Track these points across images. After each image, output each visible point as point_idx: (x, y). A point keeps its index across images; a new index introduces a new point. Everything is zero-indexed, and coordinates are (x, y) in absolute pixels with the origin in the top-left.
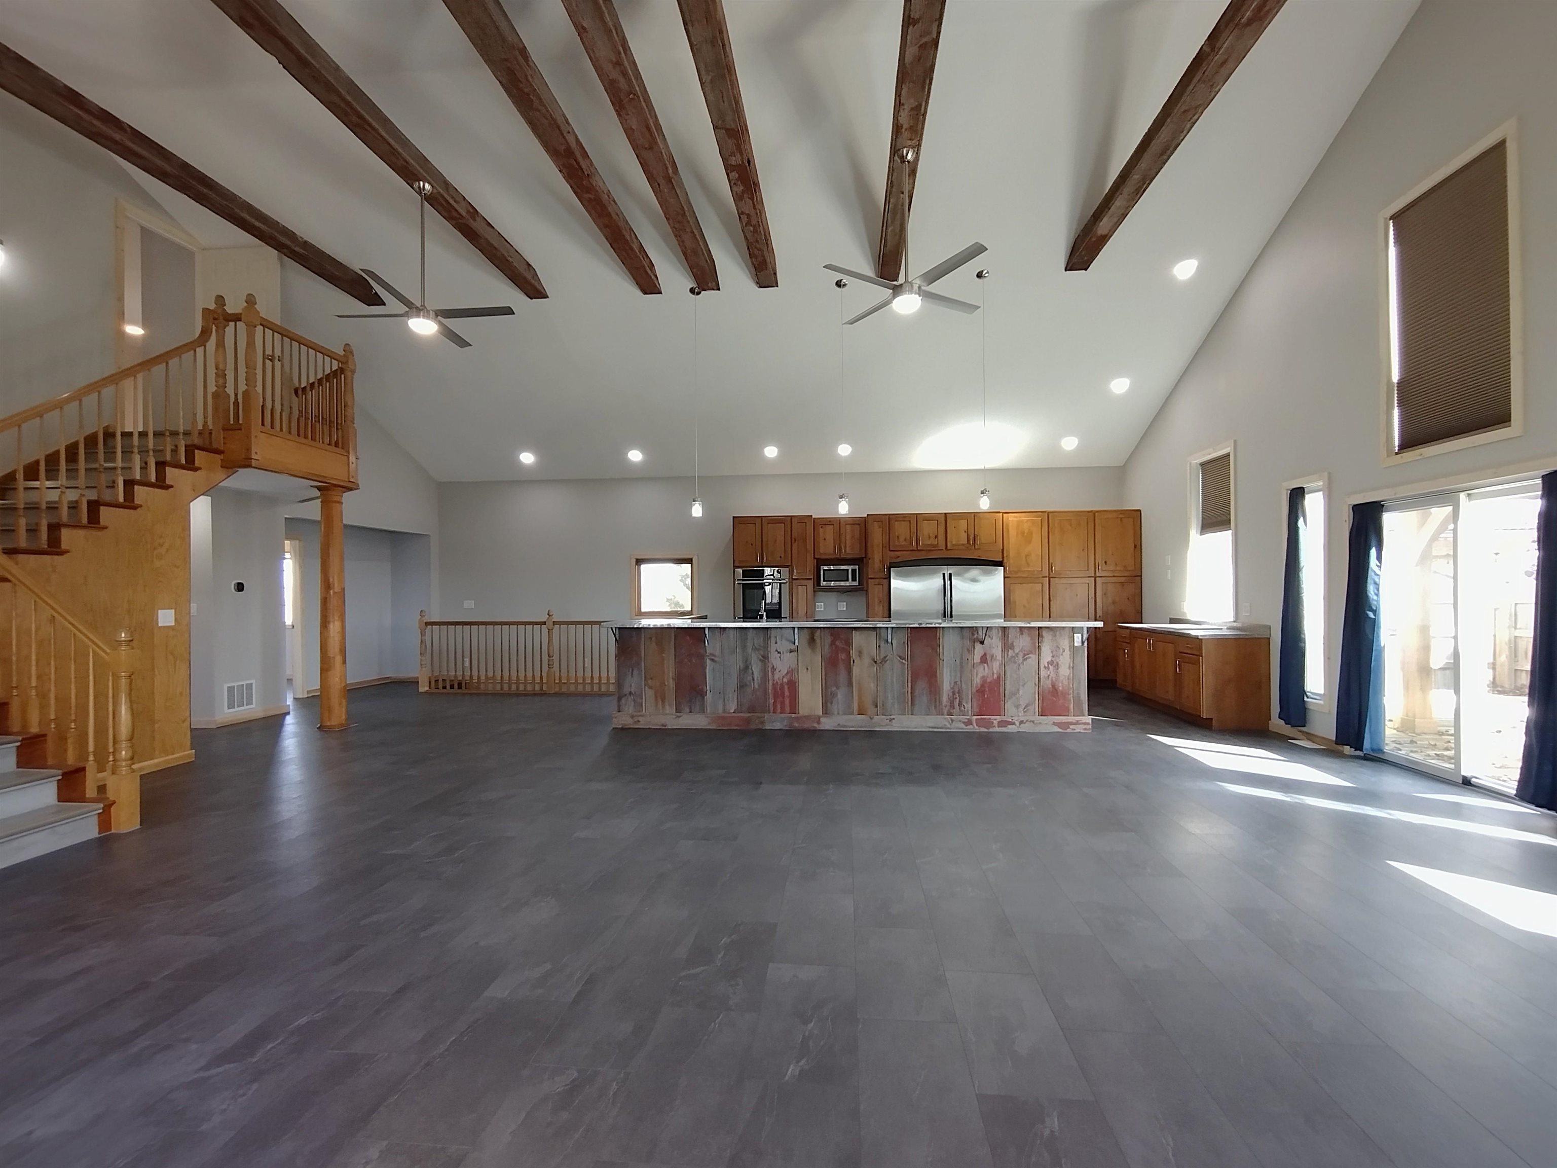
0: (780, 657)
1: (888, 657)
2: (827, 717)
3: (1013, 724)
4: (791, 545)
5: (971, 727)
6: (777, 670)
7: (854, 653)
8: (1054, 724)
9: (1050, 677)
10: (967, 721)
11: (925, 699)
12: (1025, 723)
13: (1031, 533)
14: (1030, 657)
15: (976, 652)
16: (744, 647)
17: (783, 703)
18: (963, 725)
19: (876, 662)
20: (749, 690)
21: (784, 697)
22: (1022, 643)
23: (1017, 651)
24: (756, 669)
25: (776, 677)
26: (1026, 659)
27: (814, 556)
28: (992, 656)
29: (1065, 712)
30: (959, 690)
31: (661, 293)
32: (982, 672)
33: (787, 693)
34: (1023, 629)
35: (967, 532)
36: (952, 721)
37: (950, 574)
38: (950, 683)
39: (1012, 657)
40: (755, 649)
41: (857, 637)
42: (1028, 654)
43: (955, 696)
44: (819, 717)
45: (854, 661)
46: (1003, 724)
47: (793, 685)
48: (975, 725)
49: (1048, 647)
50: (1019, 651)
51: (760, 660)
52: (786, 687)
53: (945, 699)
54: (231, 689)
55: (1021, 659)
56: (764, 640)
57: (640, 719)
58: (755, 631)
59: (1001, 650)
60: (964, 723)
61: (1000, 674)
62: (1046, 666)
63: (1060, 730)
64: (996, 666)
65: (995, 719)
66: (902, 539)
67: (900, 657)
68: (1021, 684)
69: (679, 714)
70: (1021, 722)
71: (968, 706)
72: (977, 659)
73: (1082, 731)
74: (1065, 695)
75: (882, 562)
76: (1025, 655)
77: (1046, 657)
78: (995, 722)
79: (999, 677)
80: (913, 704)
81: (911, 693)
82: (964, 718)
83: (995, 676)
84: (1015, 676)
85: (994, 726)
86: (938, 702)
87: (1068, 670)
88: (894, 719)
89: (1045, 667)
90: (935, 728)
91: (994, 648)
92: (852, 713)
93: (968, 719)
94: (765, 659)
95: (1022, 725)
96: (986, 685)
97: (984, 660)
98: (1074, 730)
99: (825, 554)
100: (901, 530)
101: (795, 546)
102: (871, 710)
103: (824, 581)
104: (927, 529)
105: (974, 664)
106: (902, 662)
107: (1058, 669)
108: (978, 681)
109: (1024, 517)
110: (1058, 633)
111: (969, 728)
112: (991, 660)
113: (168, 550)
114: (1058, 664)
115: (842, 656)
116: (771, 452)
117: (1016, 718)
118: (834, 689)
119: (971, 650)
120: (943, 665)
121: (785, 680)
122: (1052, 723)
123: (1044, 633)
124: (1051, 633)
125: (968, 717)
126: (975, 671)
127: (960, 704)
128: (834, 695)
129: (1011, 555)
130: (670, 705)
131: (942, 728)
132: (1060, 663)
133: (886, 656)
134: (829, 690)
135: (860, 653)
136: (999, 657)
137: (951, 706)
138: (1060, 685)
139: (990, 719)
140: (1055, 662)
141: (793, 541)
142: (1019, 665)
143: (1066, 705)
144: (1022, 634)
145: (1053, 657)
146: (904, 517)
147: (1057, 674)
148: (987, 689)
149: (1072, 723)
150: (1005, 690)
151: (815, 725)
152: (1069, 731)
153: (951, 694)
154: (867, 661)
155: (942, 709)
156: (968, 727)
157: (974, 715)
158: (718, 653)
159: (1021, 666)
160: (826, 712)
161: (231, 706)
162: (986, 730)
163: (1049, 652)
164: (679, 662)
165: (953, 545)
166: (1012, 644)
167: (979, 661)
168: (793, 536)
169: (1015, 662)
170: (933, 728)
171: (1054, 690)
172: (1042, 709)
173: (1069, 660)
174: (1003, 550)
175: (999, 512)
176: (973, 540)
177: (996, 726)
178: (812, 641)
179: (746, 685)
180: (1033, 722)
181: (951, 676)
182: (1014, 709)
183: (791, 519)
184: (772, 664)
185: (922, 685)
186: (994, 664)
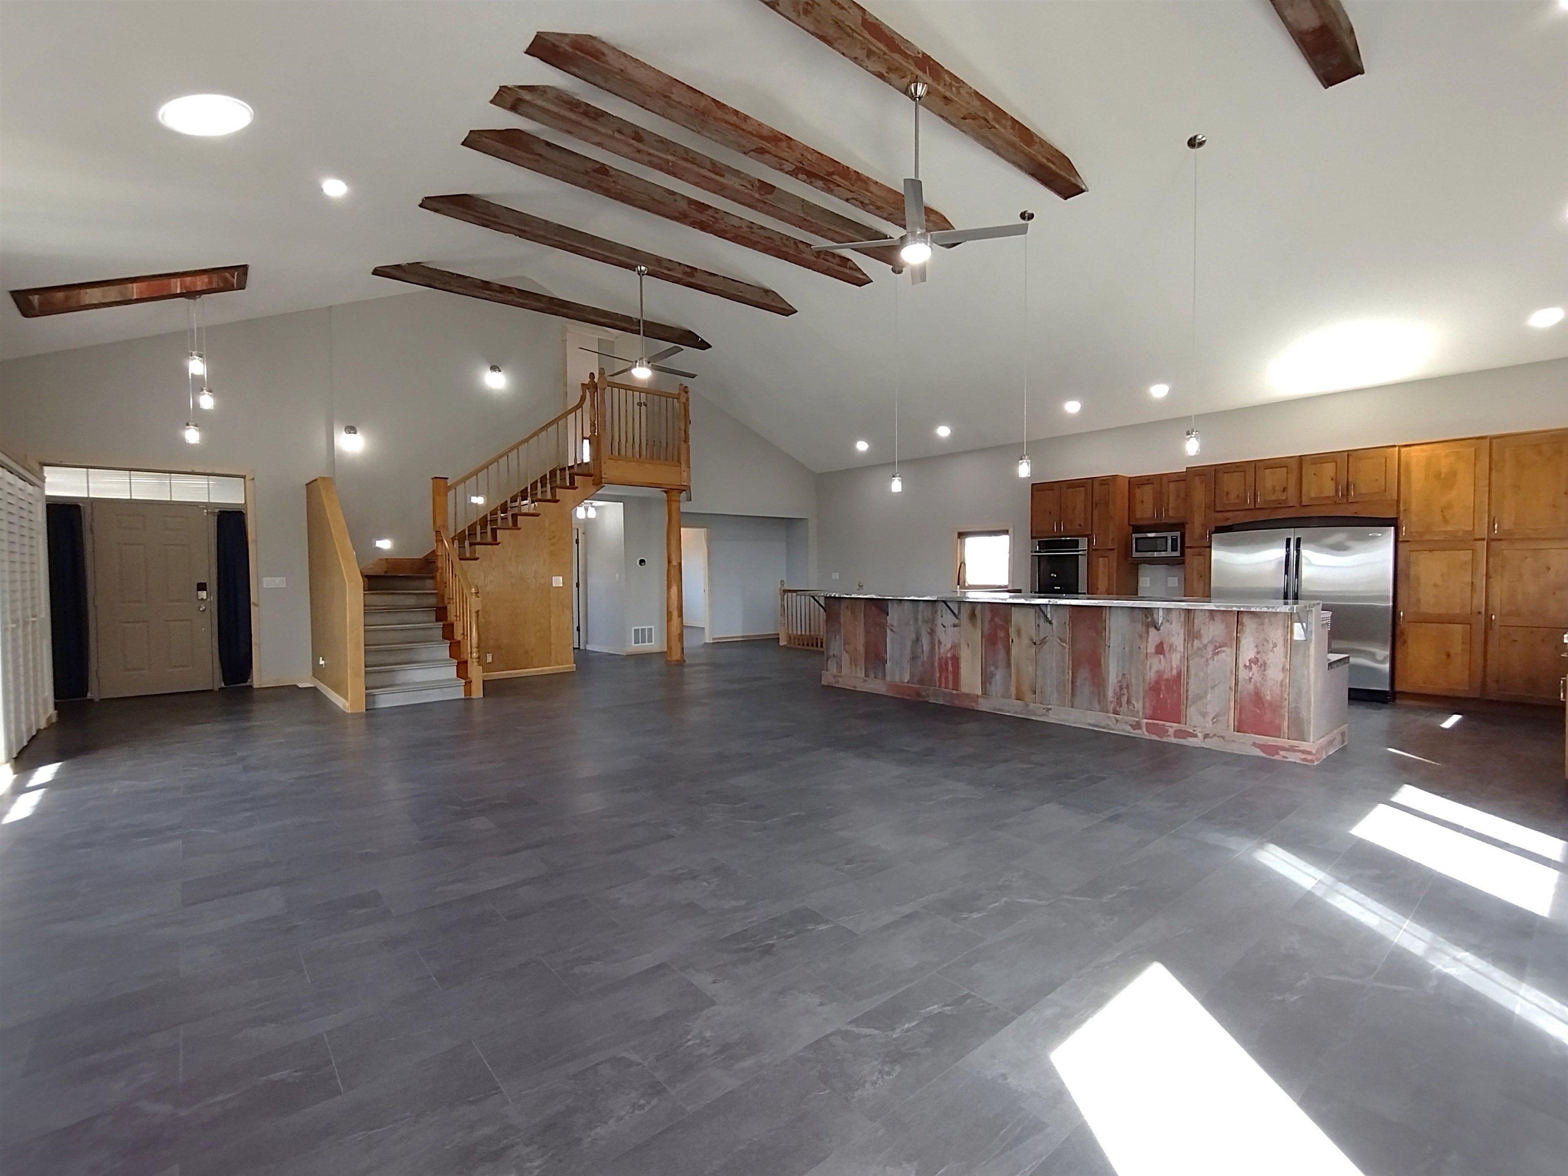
0: (945, 631)
1: (1047, 638)
2: (986, 698)
3: (1196, 736)
4: (1092, 511)
5: (1139, 731)
6: (943, 644)
7: (1012, 631)
8: (1254, 744)
9: (1252, 680)
10: (1134, 723)
11: (1087, 690)
12: (1211, 737)
13: (1453, 474)
14: (1224, 651)
15: (1150, 640)
16: (916, 619)
17: (947, 678)
18: (1129, 727)
19: (1035, 643)
20: (919, 663)
21: (947, 673)
22: (1213, 631)
23: (1205, 641)
24: (925, 640)
25: (942, 651)
26: (1218, 653)
27: (1129, 522)
28: (1171, 646)
29: (1276, 731)
30: (1128, 685)
31: (872, 281)
32: (1155, 666)
33: (950, 669)
34: (1214, 613)
35: (1335, 479)
36: (1117, 721)
37: (1299, 540)
38: (1117, 675)
39: (1199, 649)
40: (925, 622)
41: (1016, 614)
42: (1220, 647)
43: (1122, 692)
44: (978, 697)
45: (1012, 640)
46: (1179, 734)
47: (956, 660)
48: (1144, 729)
49: (1252, 639)
50: (1208, 643)
51: (928, 633)
52: (950, 663)
53: (1110, 693)
54: (636, 631)
55: (1211, 653)
56: (932, 614)
57: (840, 679)
58: (924, 604)
59: (1183, 639)
60: (1131, 725)
61: (1181, 670)
62: (1248, 664)
63: (1264, 755)
64: (1175, 659)
65: (1171, 727)
66: (1233, 496)
67: (1060, 639)
68: (1210, 685)
69: (866, 678)
70: (1206, 736)
71: (1138, 706)
72: (1151, 649)
73: (1298, 762)
74: (1275, 708)
75: (1204, 526)
76: (1216, 648)
77: (1248, 652)
78: (1170, 730)
79: (1179, 674)
80: (1073, 695)
81: (1072, 682)
82: (1133, 719)
83: (1174, 672)
84: (1202, 674)
85: (1169, 736)
86: (1102, 696)
87: (1281, 673)
88: (1051, 709)
89: (1245, 666)
90: (1096, 726)
91: (1173, 636)
92: (1010, 697)
93: (1137, 721)
94: (932, 632)
95: (1207, 740)
96: (1163, 683)
97: (1160, 649)
98: (1287, 758)
99: (1142, 519)
100: (1233, 485)
101: (1096, 513)
102: (1029, 696)
103: (1137, 551)
104: (1271, 480)
105: (1147, 654)
106: (1063, 646)
107: (1265, 670)
108: (1152, 676)
109: (1439, 450)
110: (1266, 620)
111: (1137, 733)
112: (1170, 651)
113: (558, 540)
114: (1265, 664)
115: (1001, 634)
116: (1072, 407)
117: (1200, 730)
118: (992, 668)
119: (1143, 637)
120: (1109, 651)
121: (949, 655)
122: (1251, 742)
123: (1246, 620)
124: (1258, 620)
125: (1137, 719)
126: (1149, 663)
127: (1129, 702)
128: (992, 675)
129: (1414, 506)
130: (861, 669)
131: (1104, 728)
132: (1268, 662)
133: (1046, 637)
134: (988, 670)
135: (1019, 632)
136: (1180, 648)
137: (1117, 703)
138: (1268, 692)
139: (1164, 725)
140: (1260, 660)
141: (1094, 506)
142: (1207, 661)
143: (1277, 722)
144: (1213, 619)
145: (1258, 653)
146: (1237, 467)
147: (1264, 677)
148: (1163, 688)
149: (1283, 749)
150: (1187, 691)
151: (974, 705)
152: (1276, 757)
153: (1118, 689)
154: (1025, 641)
155: (1107, 705)
156: (1136, 731)
157: (1146, 718)
158: (895, 624)
159: (1211, 662)
160: (985, 692)
161: (637, 642)
162: (1159, 739)
163: (1252, 646)
164: (867, 632)
165: (1312, 499)
166: (1199, 632)
167: (1153, 651)
168: (1094, 501)
169: (1202, 657)
170: (1093, 725)
171: (1257, 698)
172: (1239, 722)
173: (1284, 659)
174: (1398, 501)
175: (1395, 446)
176: (1346, 489)
177: (1172, 735)
178: (973, 616)
179: (918, 657)
180: (1223, 737)
181: (1118, 666)
182: (1200, 719)
183: (1093, 481)
184: (938, 637)
185: (1084, 674)
186: (1173, 656)
